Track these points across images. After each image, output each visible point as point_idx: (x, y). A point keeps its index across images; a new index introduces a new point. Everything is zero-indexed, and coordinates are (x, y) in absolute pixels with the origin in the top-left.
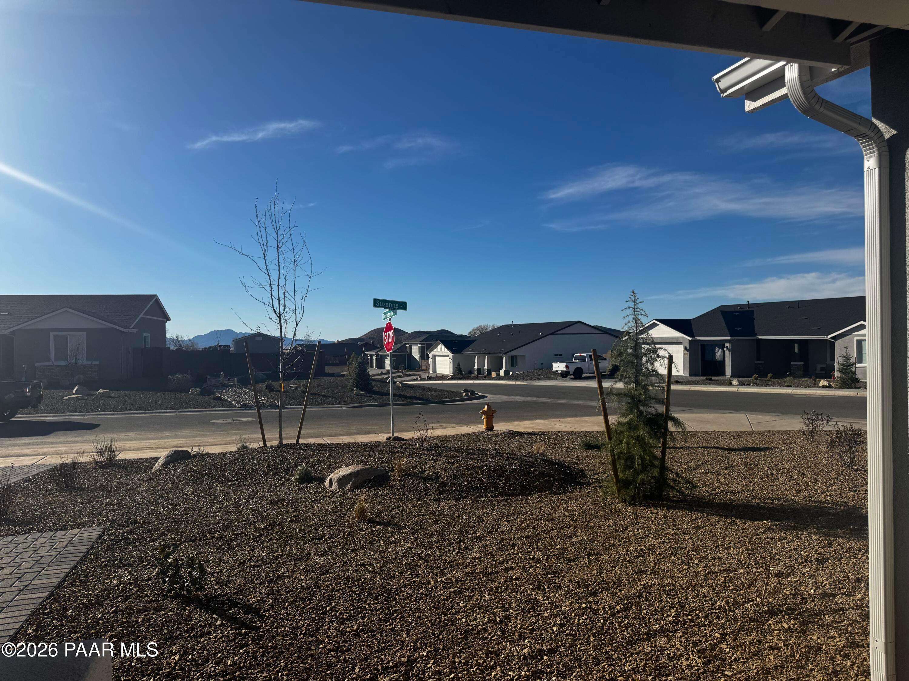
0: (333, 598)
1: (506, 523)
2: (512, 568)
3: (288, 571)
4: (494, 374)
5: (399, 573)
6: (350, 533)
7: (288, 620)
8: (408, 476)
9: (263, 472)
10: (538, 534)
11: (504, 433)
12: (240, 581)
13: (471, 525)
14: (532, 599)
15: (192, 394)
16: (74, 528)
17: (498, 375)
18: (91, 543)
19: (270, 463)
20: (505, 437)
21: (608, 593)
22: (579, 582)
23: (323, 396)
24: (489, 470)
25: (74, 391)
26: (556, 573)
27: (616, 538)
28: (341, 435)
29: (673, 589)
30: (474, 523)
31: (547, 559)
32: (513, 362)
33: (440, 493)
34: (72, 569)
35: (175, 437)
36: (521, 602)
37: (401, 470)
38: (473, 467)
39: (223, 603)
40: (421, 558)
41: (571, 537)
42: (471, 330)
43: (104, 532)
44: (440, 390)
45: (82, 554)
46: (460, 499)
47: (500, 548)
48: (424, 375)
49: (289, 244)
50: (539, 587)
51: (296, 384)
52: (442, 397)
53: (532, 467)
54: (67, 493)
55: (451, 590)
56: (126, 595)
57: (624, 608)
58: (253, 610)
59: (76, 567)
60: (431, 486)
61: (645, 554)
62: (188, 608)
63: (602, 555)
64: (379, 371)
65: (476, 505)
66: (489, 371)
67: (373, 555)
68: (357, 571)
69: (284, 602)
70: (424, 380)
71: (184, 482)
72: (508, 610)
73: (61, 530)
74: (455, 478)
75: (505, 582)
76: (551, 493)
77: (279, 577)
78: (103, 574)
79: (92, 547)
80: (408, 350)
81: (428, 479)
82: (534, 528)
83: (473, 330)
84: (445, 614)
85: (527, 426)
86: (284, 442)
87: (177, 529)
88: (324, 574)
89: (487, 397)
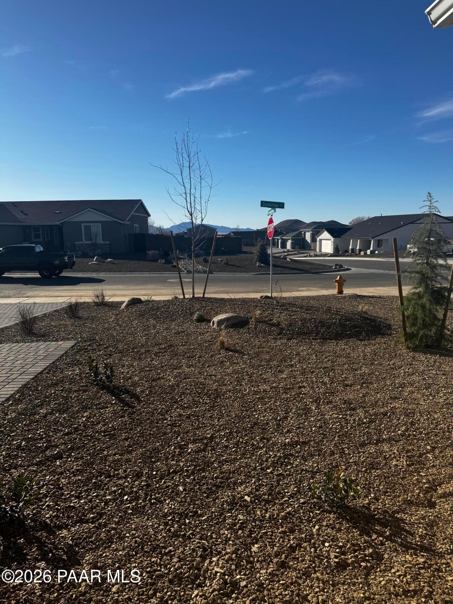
0: (184, 393)
1: (314, 357)
2: (304, 387)
3: (166, 375)
4: (362, 253)
5: (230, 382)
6: (212, 356)
7: (153, 404)
8: (260, 322)
9: (178, 314)
10: (334, 366)
11: (349, 296)
12: (136, 378)
13: (290, 356)
14: (308, 408)
15: (160, 263)
16: (62, 341)
17: (366, 254)
18: (66, 350)
19: (183, 309)
20: (350, 298)
21: (363, 410)
22: (346, 400)
23: (237, 266)
24: (315, 321)
25: (95, 260)
26: (333, 393)
27: (389, 374)
28: (242, 293)
29: (412, 413)
30: (293, 355)
31: (331, 383)
32: (379, 244)
33: (279, 335)
34: (51, 364)
35: (144, 289)
36: (299, 409)
37: (256, 318)
38: (305, 319)
39: (121, 391)
40: (248, 375)
41: (356, 370)
42: (351, 220)
43: (76, 344)
44: (317, 264)
45: (59, 356)
46: (291, 339)
47: (302, 373)
48: (312, 253)
49: (197, 164)
50: (317, 401)
51: (222, 258)
52: (317, 269)
53: (349, 321)
54: (72, 320)
55: (258, 396)
56: (72, 381)
57: (369, 421)
58: (136, 396)
59: (54, 363)
60: (273, 330)
61: (405, 386)
62: (101, 392)
63: (373, 384)
64: (282, 250)
65: (300, 343)
66: (360, 250)
67: (219, 370)
68: (205, 379)
69: (155, 393)
70: (311, 256)
71: (134, 317)
72: (288, 413)
73: (55, 341)
74: (290, 325)
75: (295, 395)
76: (358, 340)
77: (159, 378)
78: (66, 368)
79: (66, 352)
80: (303, 236)
81: (273, 325)
82: (332, 362)
83: (353, 220)
84: (247, 411)
85: (371, 291)
86: (196, 296)
87: (116, 345)
88: (185, 379)
89: (351, 269)
